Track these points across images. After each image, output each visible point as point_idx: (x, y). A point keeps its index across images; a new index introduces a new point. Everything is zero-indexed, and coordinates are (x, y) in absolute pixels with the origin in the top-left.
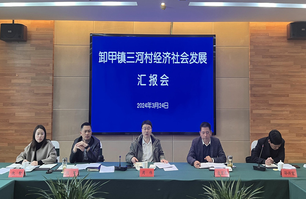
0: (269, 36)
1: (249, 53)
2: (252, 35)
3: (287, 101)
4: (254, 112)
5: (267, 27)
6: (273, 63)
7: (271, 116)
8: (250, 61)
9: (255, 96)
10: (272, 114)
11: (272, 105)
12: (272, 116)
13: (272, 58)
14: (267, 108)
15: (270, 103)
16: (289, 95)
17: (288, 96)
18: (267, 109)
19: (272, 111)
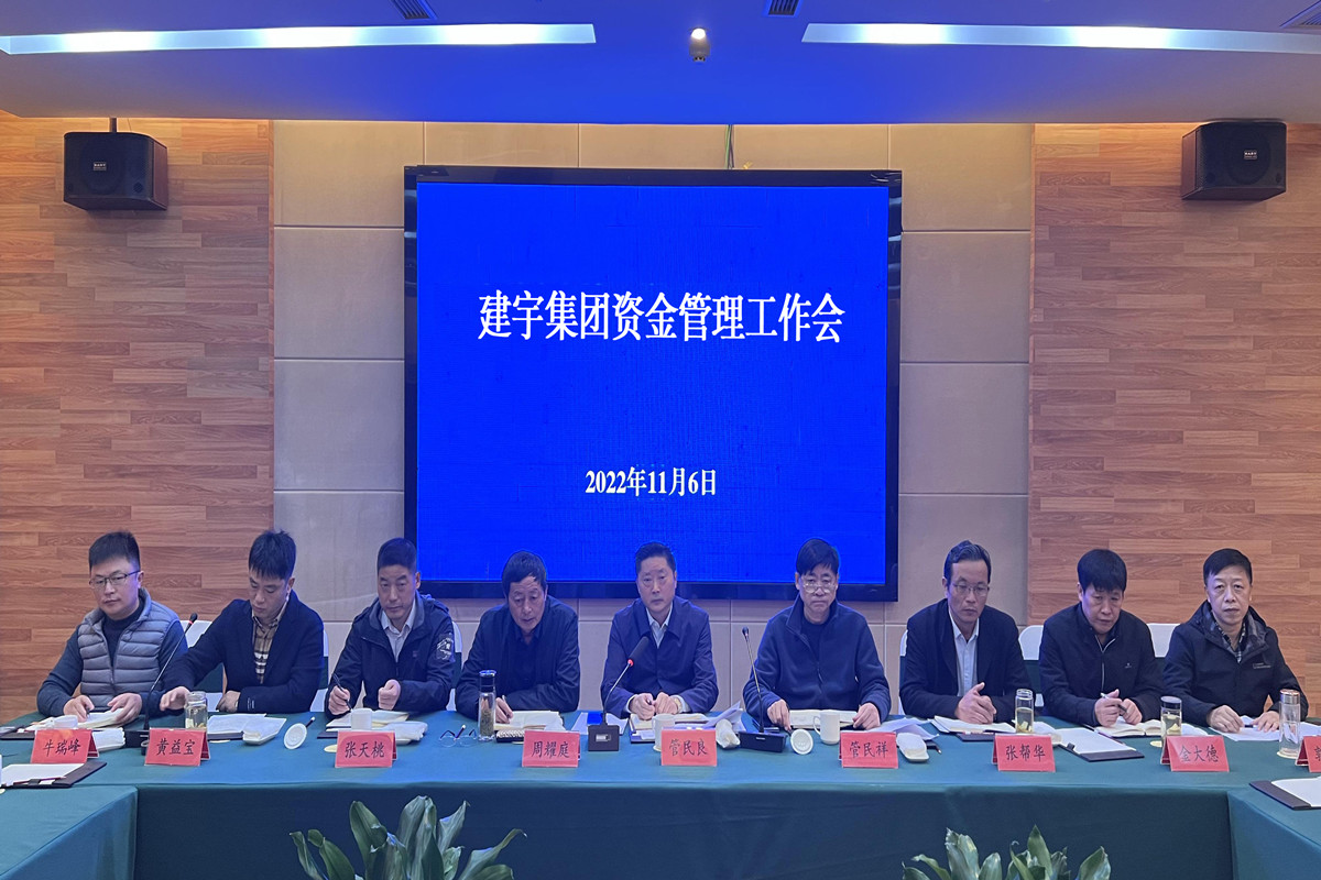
0: (1113, 184)
1: (1032, 260)
2: (1044, 179)
3: (1174, 459)
4: (1047, 504)
5: (1103, 146)
6: (1122, 302)
7: (1112, 523)
8: (1037, 292)
9: (1050, 441)
10: (1116, 515)
11: (1117, 476)
12: (1116, 520)
13: (1120, 278)
14: (1095, 491)
15: (1109, 466)
16: (1186, 434)
17: (1180, 440)
18: (1096, 493)
19: (1116, 501)
